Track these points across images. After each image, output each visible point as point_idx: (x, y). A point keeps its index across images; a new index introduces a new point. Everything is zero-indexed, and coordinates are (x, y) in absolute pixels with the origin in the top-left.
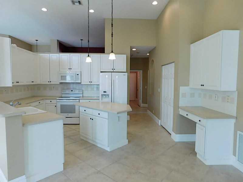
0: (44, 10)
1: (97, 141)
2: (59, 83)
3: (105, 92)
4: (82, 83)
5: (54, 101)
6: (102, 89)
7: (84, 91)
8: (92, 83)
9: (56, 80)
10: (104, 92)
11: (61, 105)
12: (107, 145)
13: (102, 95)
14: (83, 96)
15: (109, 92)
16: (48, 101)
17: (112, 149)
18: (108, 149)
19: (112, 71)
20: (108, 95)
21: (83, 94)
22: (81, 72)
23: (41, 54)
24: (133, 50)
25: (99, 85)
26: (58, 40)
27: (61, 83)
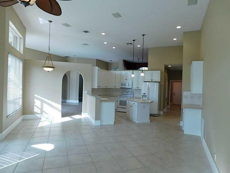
0: (114, 48)
1: (133, 118)
2: (120, 88)
3: (145, 94)
4: (133, 88)
5: (116, 98)
6: (143, 92)
7: (134, 94)
8: (138, 89)
9: (118, 86)
10: (144, 94)
11: (120, 101)
12: (136, 120)
13: (143, 96)
14: (133, 97)
15: (147, 94)
16: (113, 98)
17: (139, 123)
18: (137, 122)
19: (151, 81)
20: (146, 96)
21: (133, 95)
22: (132, 82)
23: (112, 71)
24: (169, 66)
26: (123, 60)
27: (121, 88)
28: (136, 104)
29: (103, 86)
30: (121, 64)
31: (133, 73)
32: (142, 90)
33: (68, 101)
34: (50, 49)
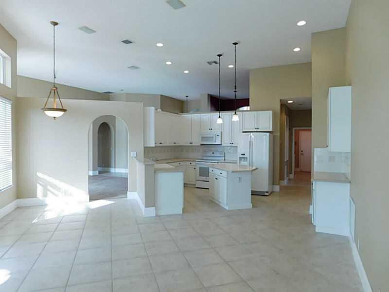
0: (186, 72)
1: (220, 200)
2: (199, 145)
3: (244, 155)
4: (223, 145)
5: (194, 163)
6: (241, 151)
7: (226, 154)
8: (233, 145)
9: (197, 142)
10: (242, 155)
11: (200, 168)
12: (226, 203)
13: (240, 158)
14: (225, 160)
15: (247, 155)
16: (188, 163)
17: (230, 209)
18: (227, 208)
19: (256, 130)
20: (247, 158)
21: (224, 156)
22: (222, 133)
23: (183, 115)
24: (289, 102)
25: (237, 147)
26: (208, 95)
27: (202, 145)
28: (225, 174)
29: (168, 142)
30: (205, 102)
31: (220, 117)
32: (238, 148)
33: (112, 170)
34: (56, 76)
